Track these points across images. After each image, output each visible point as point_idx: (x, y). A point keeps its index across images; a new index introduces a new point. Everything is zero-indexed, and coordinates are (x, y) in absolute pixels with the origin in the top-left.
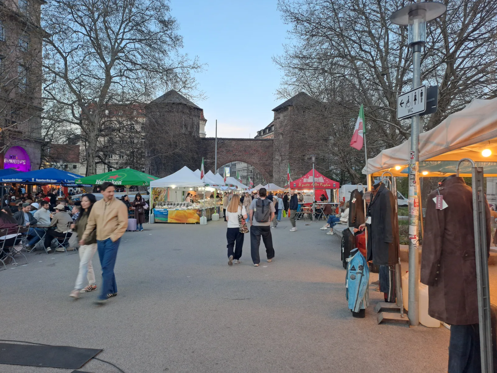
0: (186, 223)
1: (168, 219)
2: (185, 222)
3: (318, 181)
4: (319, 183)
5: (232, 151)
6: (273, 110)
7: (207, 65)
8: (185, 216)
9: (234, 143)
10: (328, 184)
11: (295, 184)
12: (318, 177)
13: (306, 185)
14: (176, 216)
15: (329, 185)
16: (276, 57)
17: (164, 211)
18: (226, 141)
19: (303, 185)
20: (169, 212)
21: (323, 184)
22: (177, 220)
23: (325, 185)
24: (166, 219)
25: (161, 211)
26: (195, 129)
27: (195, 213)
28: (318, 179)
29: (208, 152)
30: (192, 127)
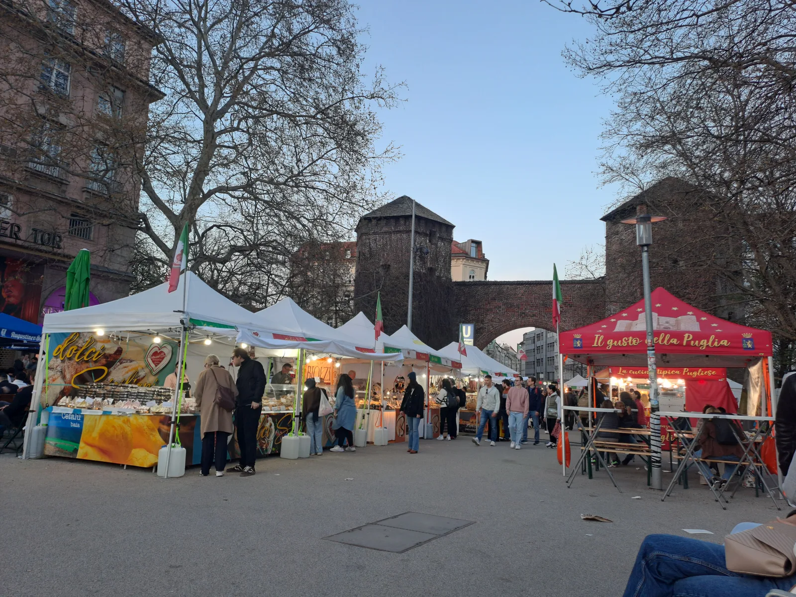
0: (130, 467)
1: (82, 444)
2: (126, 464)
3: (673, 329)
4: (679, 335)
5: (518, 306)
6: (604, 219)
7: (404, 86)
8: (124, 436)
9: (522, 291)
10: (720, 337)
11: (578, 336)
12: (675, 315)
13: (625, 344)
14: (102, 435)
15: (725, 343)
16: (570, 46)
17: (73, 418)
18: (505, 288)
19: (610, 343)
20: (86, 422)
21: (697, 336)
22: (103, 451)
23: (704, 343)
24: (74, 445)
25: (66, 417)
26: (441, 264)
27: (152, 430)
28: (678, 323)
29: (471, 309)
30: (436, 259)
